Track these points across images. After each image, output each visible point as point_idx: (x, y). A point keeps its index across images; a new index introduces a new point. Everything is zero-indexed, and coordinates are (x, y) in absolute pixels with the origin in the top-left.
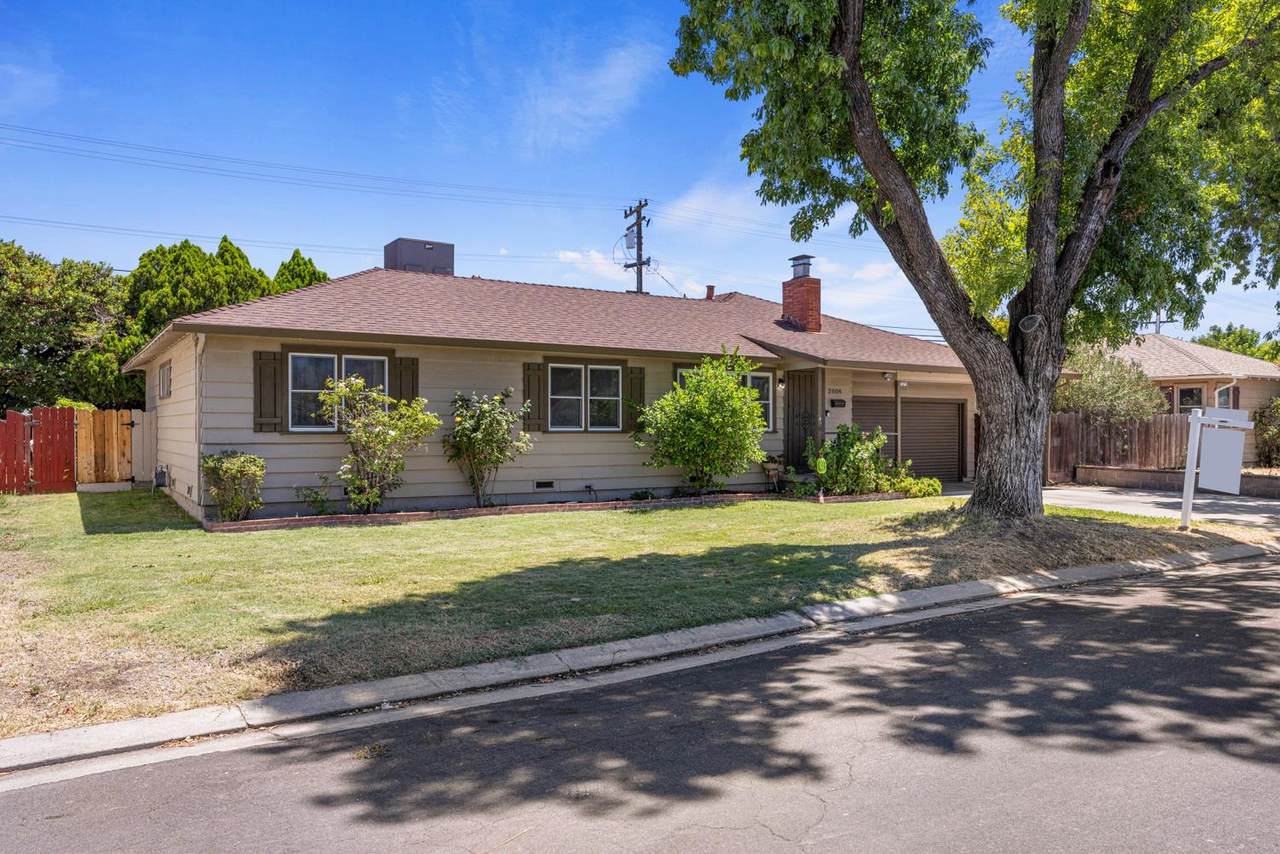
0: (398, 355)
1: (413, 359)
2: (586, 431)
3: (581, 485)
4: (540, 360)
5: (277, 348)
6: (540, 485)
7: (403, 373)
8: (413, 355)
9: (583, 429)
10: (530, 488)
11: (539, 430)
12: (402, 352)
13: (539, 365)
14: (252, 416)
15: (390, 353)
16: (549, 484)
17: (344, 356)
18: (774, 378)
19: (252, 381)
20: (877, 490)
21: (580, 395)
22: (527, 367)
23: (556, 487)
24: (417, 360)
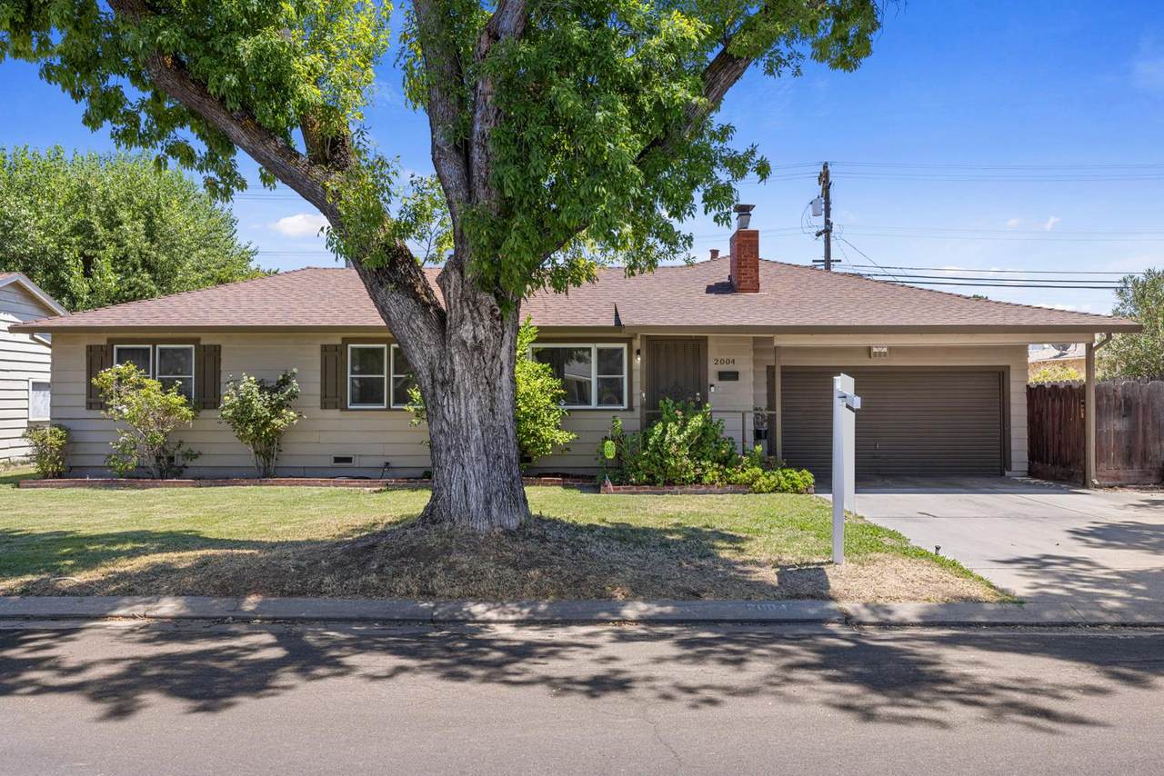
0: (202, 343)
1: (215, 346)
2: (389, 409)
3: (381, 462)
4: (339, 342)
5: (104, 342)
6: (337, 460)
7: (206, 359)
8: (217, 342)
9: (385, 407)
10: (330, 462)
11: (336, 408)
12: (206, 340)
13: (336, 346)
14: (85, 397)
15: (196, 341)
16: (349, 460)
17: (158, 346)
18: (630, 349)
19: (85, 369)
20: (699, 480)
21: (382, 373)
22: (324, 348)
23: (355, 463)
24: (220, 346)
